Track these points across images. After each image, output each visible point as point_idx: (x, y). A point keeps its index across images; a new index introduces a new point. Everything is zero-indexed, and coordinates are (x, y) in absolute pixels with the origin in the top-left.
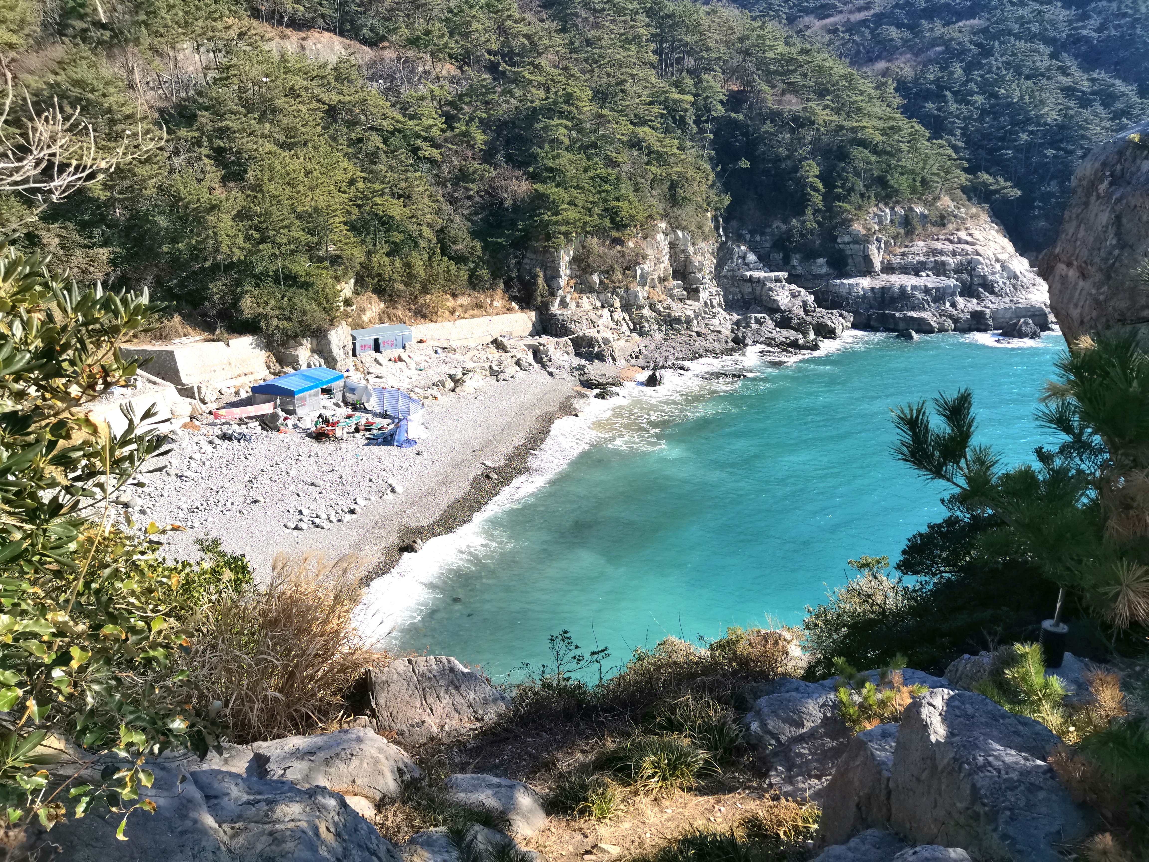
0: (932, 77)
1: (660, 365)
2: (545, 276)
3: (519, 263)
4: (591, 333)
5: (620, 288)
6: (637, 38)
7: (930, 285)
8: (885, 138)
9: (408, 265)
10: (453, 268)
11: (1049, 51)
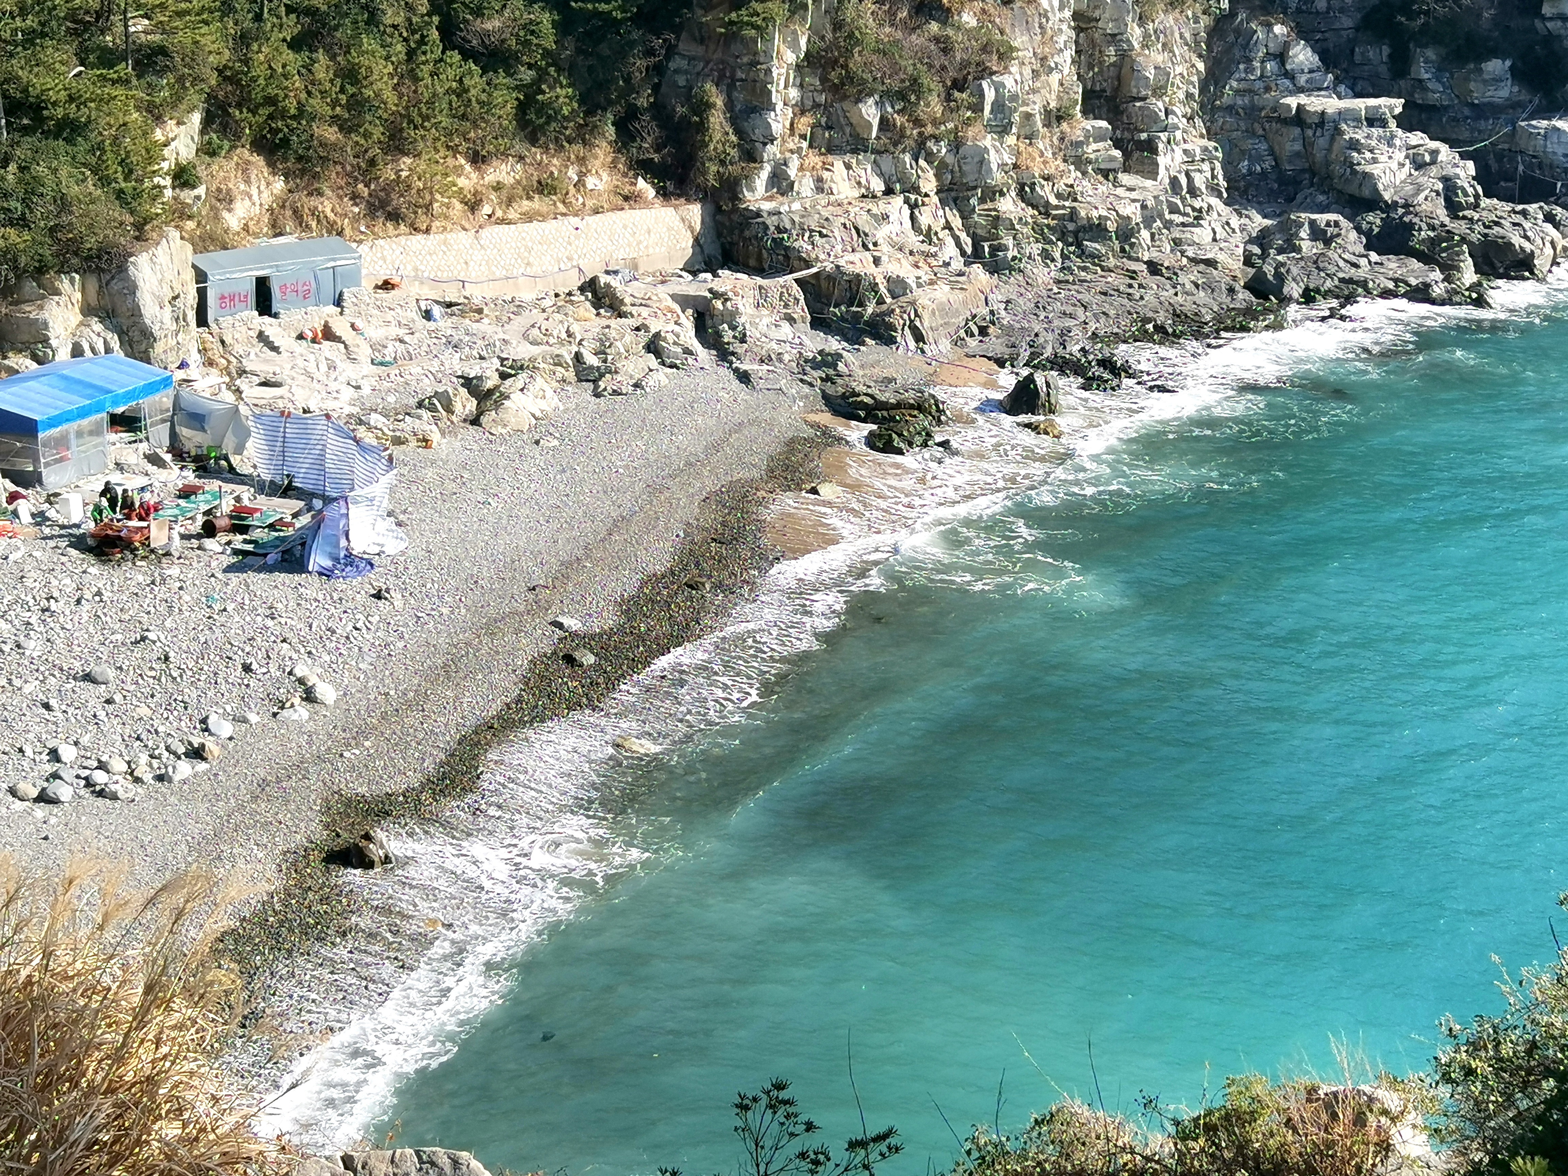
1: (1048, 352)
2: (730, 105)
3: (658, 69)
4: (857, 263)
5: (937, 139)
9: (350, 75)
10: (476, 82)
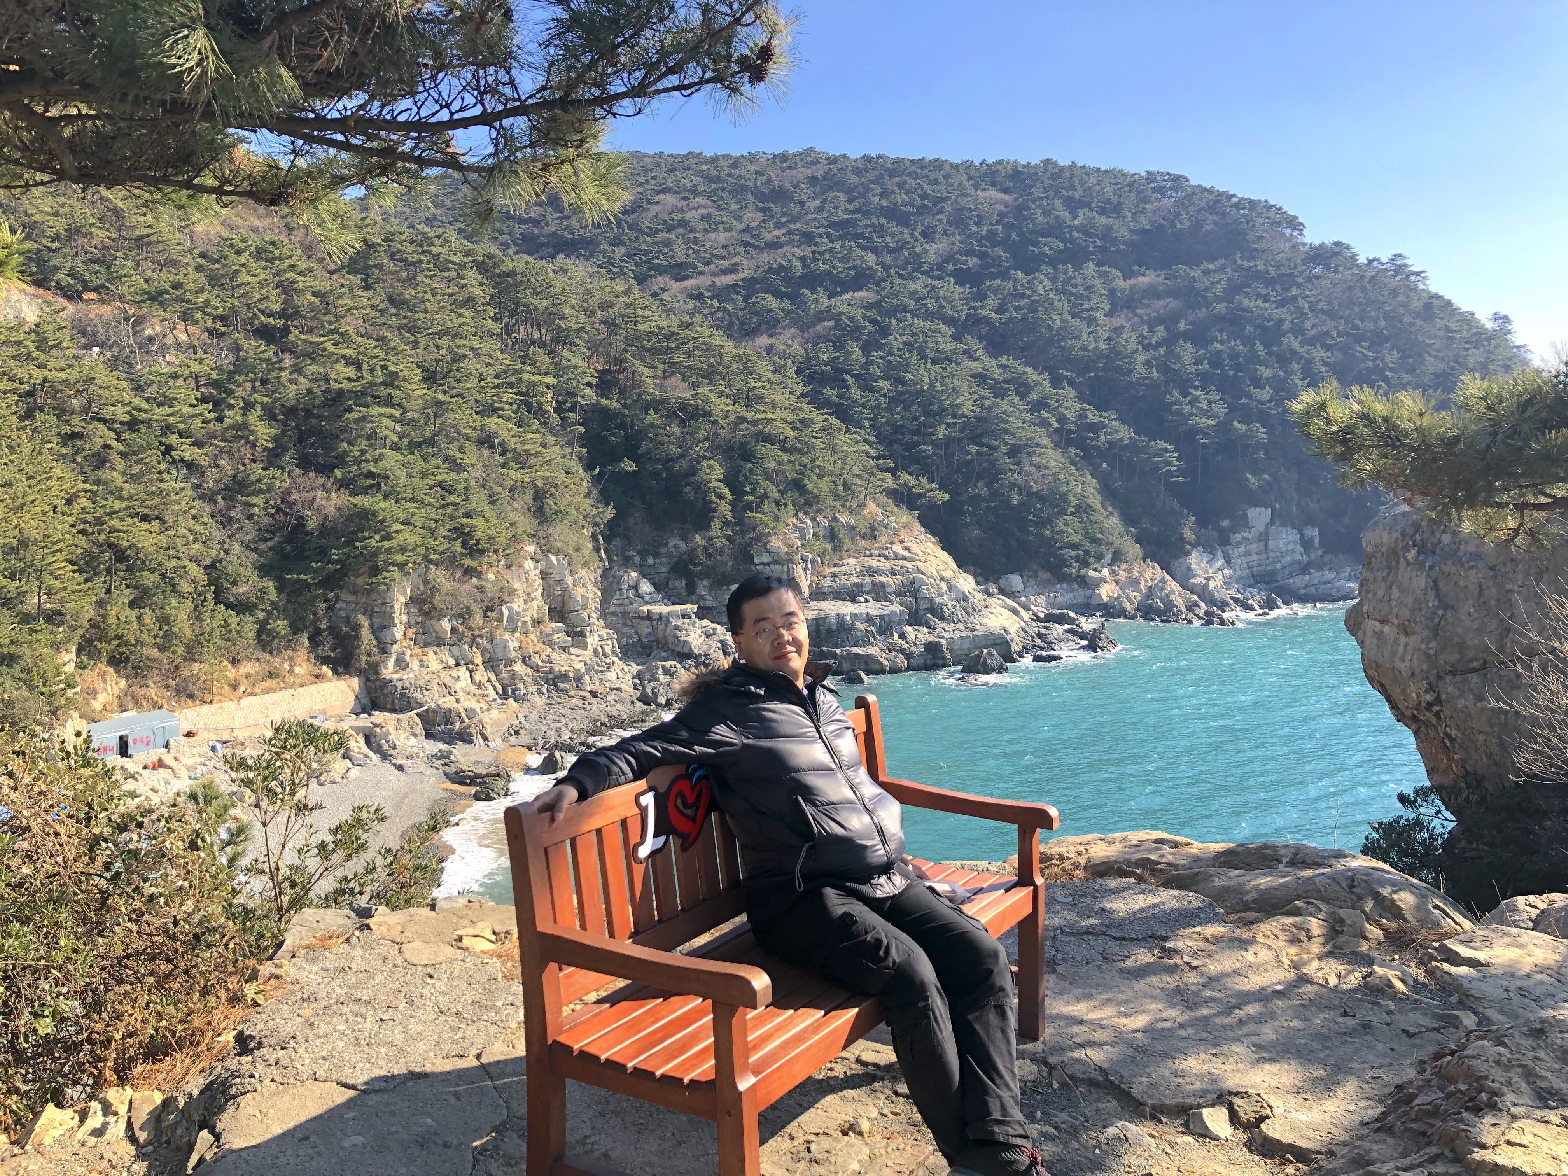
0: (826, 357)
1: (553, 741)
2: (371, 626)
3: (331, 608)
4: (448, 702)
5: (481, 636)
6: (470, 302)
7: (872, 613)
8: (795, 434)
9: (164, 620)
10: (234, 620)
11: (950, 331)
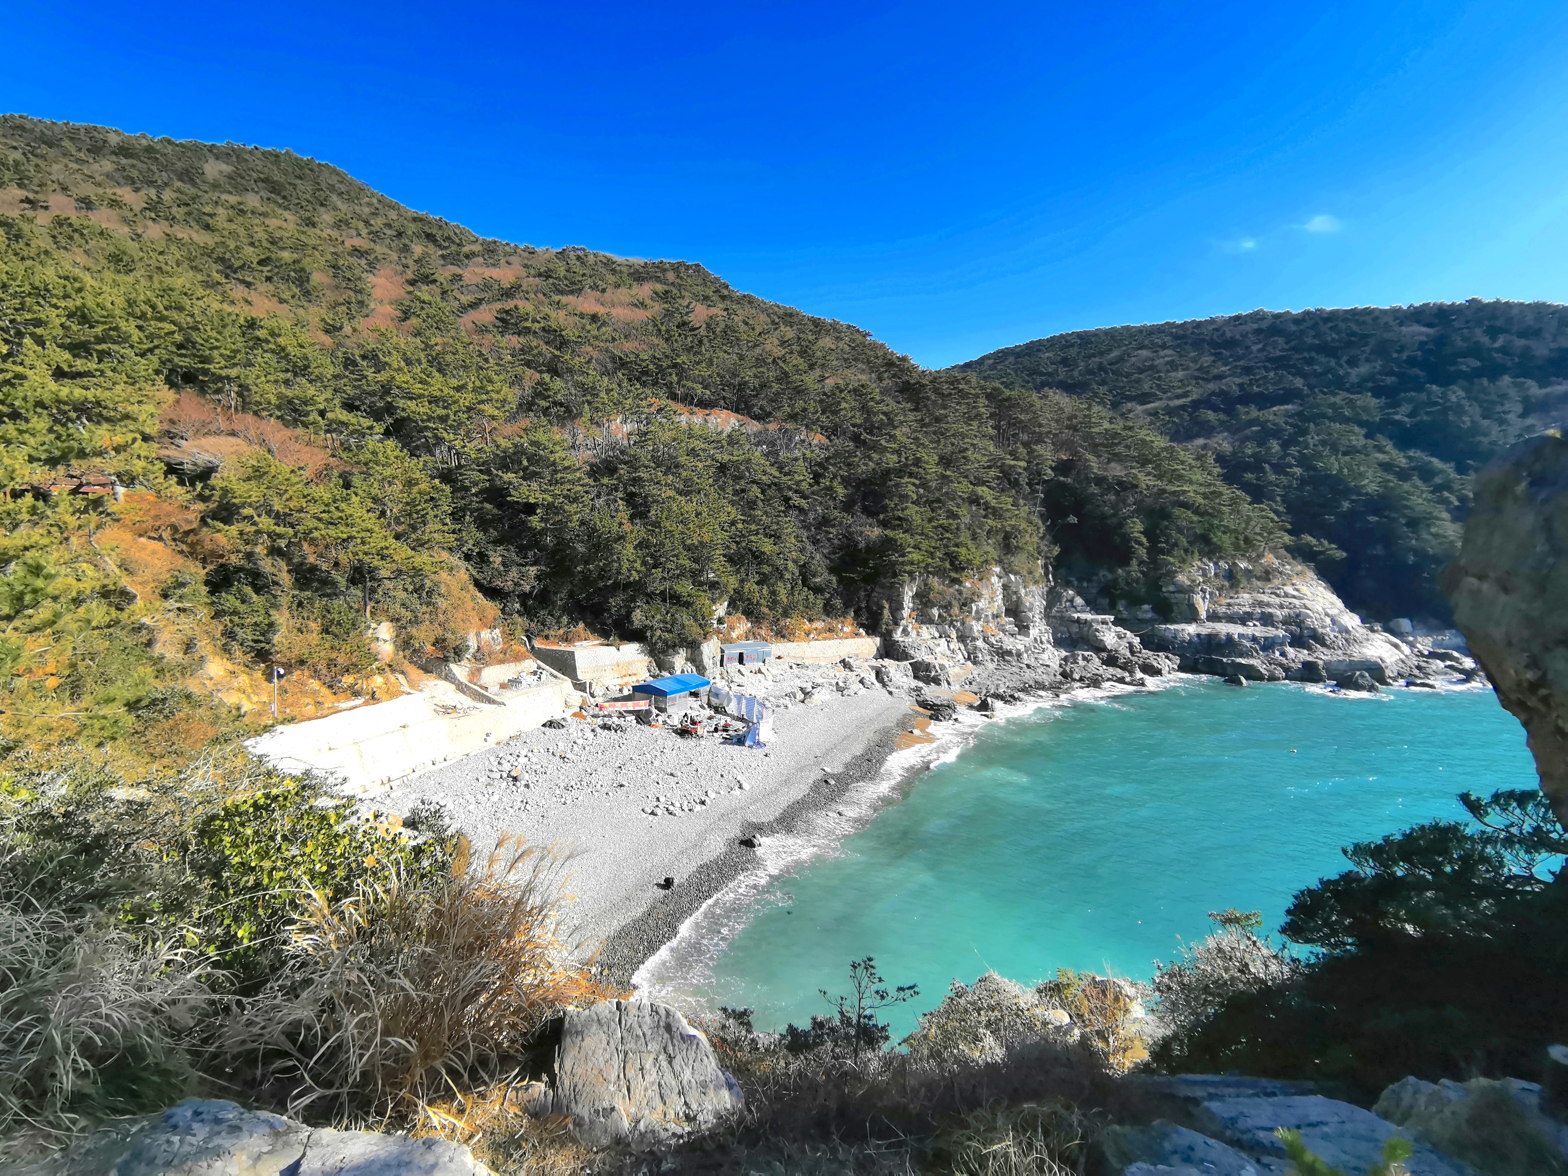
0: (1250, 452)
1: (992, 692)
2: (890, 607)
3: (869, 596)
4: (928, 659)
5: (957, 621)
6: (978, 416)
7: (1257, 634)
8: (1206, 502)
9: (773, 593)
11: (1363, 431)
